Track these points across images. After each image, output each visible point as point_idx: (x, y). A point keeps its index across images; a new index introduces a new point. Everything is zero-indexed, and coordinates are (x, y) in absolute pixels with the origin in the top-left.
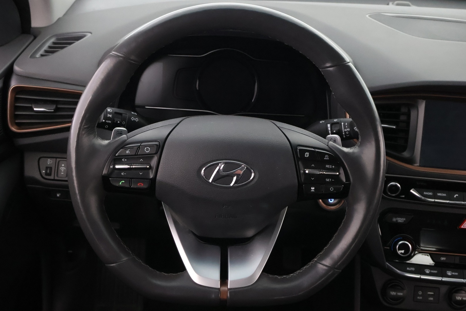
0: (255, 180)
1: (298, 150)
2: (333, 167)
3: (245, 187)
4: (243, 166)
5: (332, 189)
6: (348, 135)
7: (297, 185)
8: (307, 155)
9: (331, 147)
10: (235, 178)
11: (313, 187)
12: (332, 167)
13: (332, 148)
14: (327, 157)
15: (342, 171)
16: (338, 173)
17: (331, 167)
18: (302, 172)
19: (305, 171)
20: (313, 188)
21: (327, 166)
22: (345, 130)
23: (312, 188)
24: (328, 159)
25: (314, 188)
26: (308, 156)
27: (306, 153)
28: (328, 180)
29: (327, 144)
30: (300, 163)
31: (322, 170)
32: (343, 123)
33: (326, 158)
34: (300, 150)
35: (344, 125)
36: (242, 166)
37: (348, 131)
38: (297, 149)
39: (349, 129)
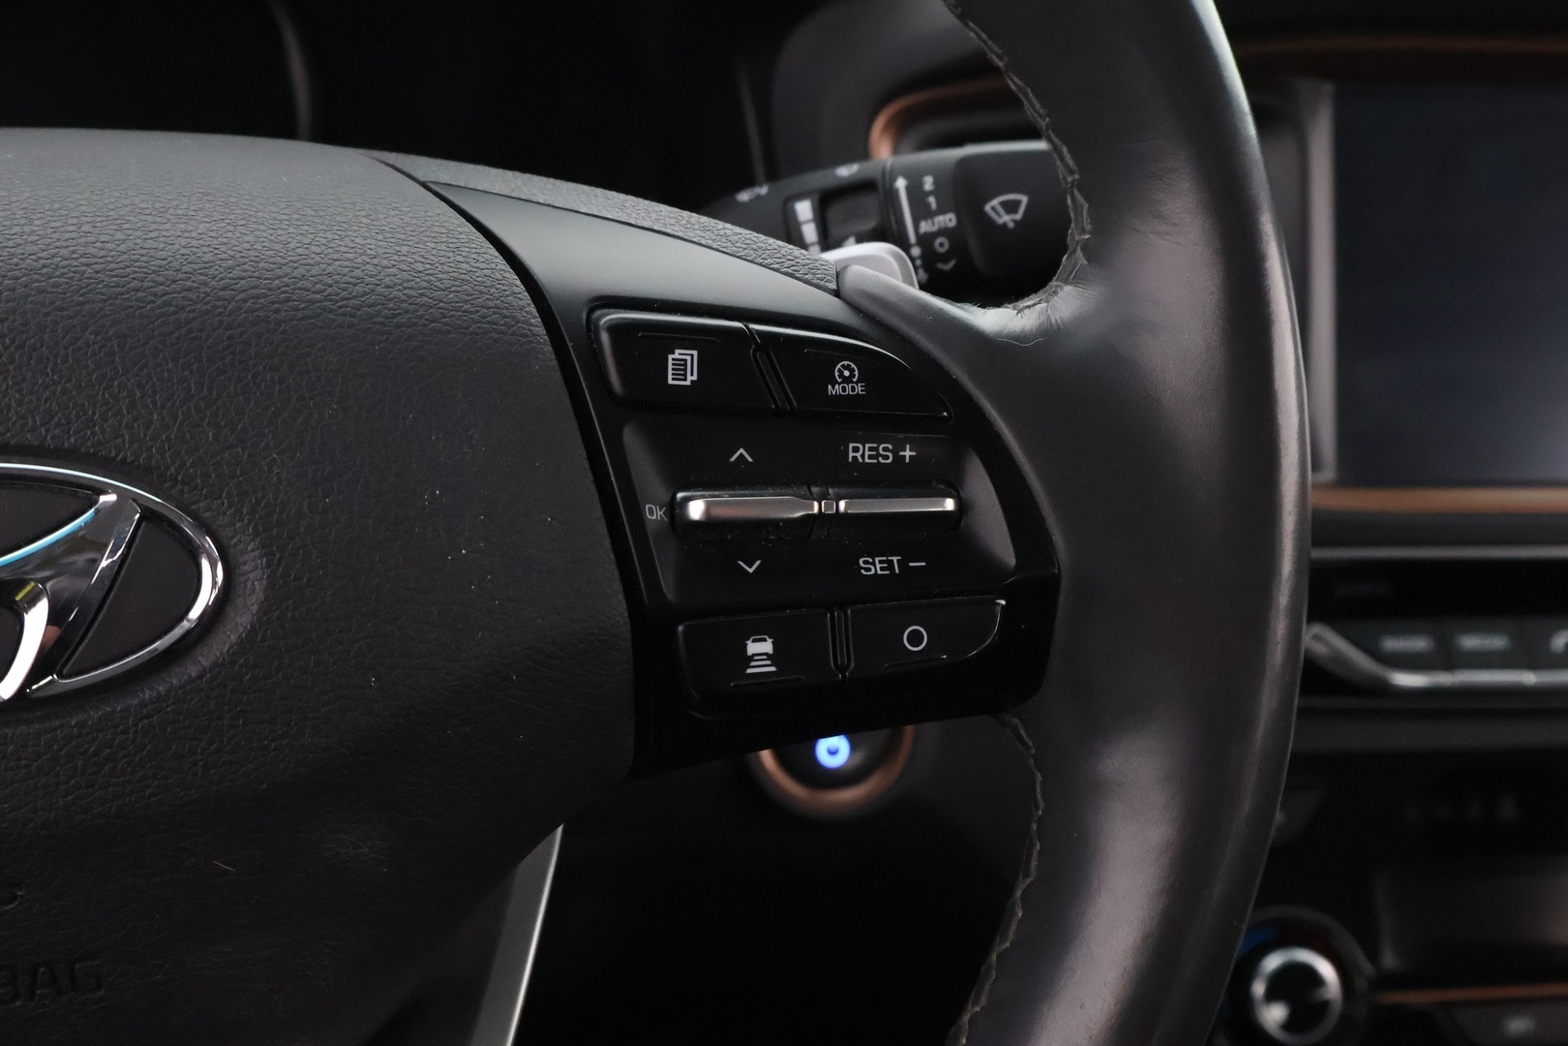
0: (241, 620)
1: (605, 337)
2: (908, 453)
3: (148, 694)
4: (112, 498)
5: (915, 639)
6: (945, 258)
7: (626, 630)
8: (683, 367)
9: (866, 304)
10: (36, 622)
11: (759, 634)
12: (895, 453)
13: (874, 309)
14: (847, 380)
15: (980, 485)
16: (949, 504)
17: (885, 453)
18: (655, 514)
19: (676, 510)
20: (760, 647)
21: (860, 452)
22: (925, 227)
23: (753, 648)
24: (859, 389)
25: (767, 647)
26: (691, 378)
27: (678, 354)
28: (874, 567)
29: (833, 286)
30: (632, 439)
31: (815, 490)
32: (901, 184)
33: (846, 383)
34: (618, 330)
35: (916, 192)
36: (103, 499)
37: (944, 232)
38: (591, 327)
39: (948, 220)
